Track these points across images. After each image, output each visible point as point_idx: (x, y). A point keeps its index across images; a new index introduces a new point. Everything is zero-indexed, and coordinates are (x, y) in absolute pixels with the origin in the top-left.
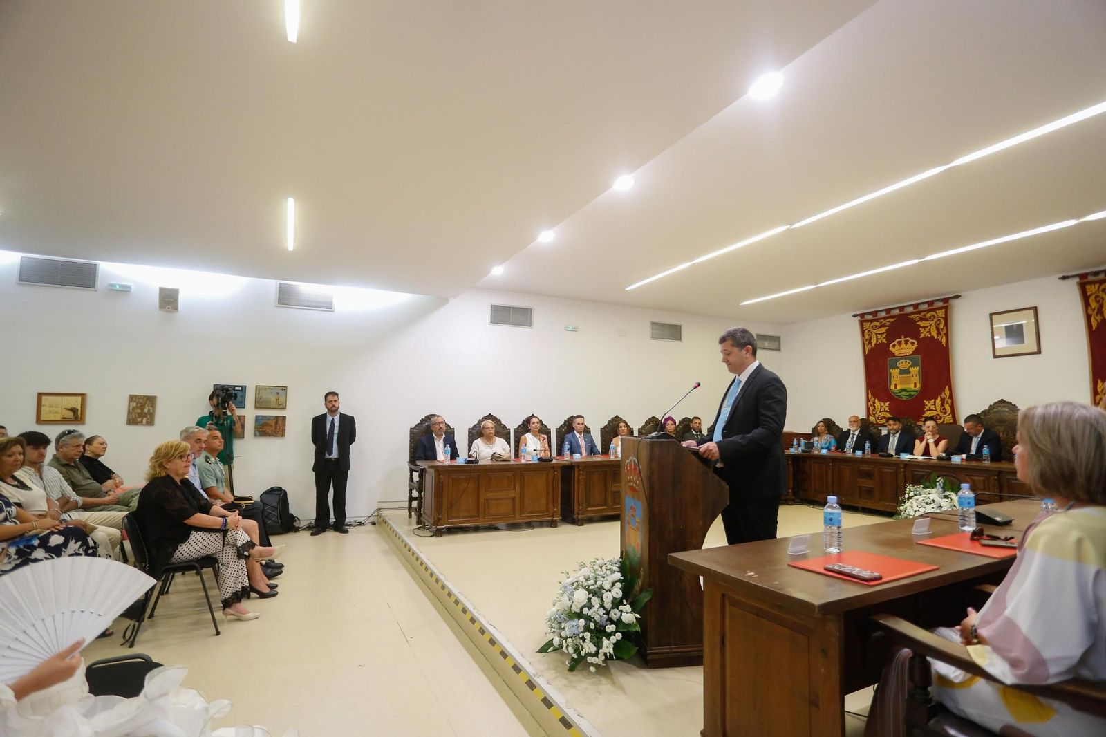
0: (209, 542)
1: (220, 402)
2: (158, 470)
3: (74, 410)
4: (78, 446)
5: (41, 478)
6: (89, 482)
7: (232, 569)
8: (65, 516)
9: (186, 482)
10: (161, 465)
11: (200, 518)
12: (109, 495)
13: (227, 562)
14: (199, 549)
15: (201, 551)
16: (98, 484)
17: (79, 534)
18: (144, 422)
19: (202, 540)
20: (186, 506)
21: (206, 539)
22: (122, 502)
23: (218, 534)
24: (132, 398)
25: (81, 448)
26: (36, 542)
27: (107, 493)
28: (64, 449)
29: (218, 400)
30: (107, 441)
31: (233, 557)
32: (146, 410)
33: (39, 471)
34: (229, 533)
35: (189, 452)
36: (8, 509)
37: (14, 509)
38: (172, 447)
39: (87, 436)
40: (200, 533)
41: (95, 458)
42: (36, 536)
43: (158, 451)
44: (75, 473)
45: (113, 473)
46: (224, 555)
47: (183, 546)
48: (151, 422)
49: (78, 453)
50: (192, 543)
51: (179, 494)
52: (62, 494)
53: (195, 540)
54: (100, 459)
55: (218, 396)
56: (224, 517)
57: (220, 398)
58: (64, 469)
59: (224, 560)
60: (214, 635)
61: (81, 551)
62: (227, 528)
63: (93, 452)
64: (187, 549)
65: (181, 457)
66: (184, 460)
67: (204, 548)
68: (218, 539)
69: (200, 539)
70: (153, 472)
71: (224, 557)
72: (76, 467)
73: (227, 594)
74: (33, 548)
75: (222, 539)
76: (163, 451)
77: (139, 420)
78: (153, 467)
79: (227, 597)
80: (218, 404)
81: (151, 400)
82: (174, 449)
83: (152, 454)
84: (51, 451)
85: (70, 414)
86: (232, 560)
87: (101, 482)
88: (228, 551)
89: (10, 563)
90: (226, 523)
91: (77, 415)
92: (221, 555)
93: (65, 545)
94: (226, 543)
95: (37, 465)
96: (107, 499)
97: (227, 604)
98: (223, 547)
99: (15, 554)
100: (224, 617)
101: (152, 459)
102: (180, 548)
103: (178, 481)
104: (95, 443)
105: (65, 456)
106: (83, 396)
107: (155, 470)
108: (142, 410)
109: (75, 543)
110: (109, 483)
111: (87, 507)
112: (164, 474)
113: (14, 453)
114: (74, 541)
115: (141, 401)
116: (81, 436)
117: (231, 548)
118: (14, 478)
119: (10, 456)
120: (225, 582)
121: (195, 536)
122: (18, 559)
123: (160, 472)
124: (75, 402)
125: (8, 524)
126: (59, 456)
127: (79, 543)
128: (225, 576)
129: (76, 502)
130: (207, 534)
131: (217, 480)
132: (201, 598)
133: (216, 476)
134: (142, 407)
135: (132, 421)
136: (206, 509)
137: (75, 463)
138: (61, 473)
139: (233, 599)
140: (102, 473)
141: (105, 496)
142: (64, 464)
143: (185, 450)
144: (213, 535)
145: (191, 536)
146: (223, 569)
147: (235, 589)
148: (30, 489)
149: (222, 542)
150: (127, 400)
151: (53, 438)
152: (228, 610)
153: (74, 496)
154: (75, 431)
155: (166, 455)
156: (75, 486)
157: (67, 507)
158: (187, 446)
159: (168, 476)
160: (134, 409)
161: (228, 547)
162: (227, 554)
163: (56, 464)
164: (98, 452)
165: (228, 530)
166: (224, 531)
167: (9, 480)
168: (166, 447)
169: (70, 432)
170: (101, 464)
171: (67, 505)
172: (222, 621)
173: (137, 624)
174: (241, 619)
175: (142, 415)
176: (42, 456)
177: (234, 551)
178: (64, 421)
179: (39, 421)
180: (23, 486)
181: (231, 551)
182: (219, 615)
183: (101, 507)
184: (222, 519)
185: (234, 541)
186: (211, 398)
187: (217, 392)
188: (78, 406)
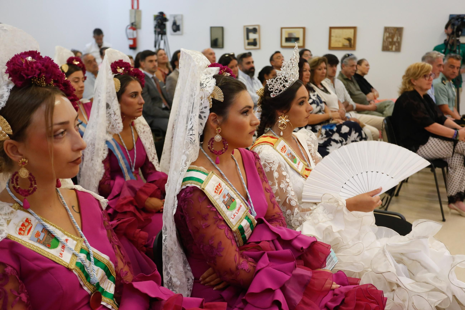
0: (442, 148)
1: (455, 30)
2: (408, 86)
3: (349, 40)
4: (353, 66)
5: (334, 87)
6: (359, 93)
7: (458, 173)
8: (347, 115)
9: (427, 97)
10: (410, 82)
11: (436, 127)
12: (371, 104)
13: (455, 167)
14: (435, 152)
15: (436, 154)
16: (364, 95)
17: (356, 127)
18: (394, 49)
19: (437, 145)
20: (428, 116)
21: (440, 145)
22: (379, 110)
23: (450, 143)
24: (386, 29)
25: (355, 68)
26: (335, 129)
27: (369, 102)
28: (345, 68)
29: (454, 29)
30: (370, 64)
31: (460, 164)
32: (395, 39)
33: (333, 82)
34: (459, 143)
35: (431, 72)
36: (321, 105)
37: (323, 105)
38: (418, 67)
39: (359, 58)
40: (436, 139)
41: (362, 75)
42: (335, 124)
43: (408, 70)
44: (351, 85)
45: (373, 88)
46: (453, 160)
47: (423, 147)
48: (398, 50)
49: (353, 71)
50: (430, 146)
51: (422, 105)
52: (345, 100)
53: (432, 144)
54: (365, 77)
55: (453, 25)
56: (456, 129)
57: (456, 27)
58: (345, 82)
59: (452, 165)
60: (441, 221)
61: (358, 139)
62: (458, 138)
63: (361, 71)
64: (425, 151)
65: (425, 76)
66: (427, 79)
67: (438, 152)
68: (449, 147)
69: (435, 144)
70: (404, 87)
71: (453, 162)
72: (351, 81)
73: (453, 192)
74: (333, 132)
75: (453, 147)
76: (412, 71)
77: (390, 47)
78: (404, 84)
79: (453, 194)
80: (453, 33)
81: (399, 31)
82: (420, 69)
83: (403, 73)
84: (339, 68)
85: (347, 43)
86: (459, 166)
87: (366, 93)
88: (456, 158)
89: (322, 139)
90: (457, 135)
91: (351, 44)
92: (450, 160)
93: (349, 133)
94: (455, 151)
95: (331, 77)
96: (370, 106)
97: (452, 200)
98: (453, 154)
99: (325, 134)
100: (448, 209)
101: (404, 76)
102: (420, 149)
103: (422, 96)
104: (363, 65)
105: (346, 72)
106: (355, 28)
107: (405, 86)
108: (392, 38)
109: (355, 133)
110: (370, 95)
111: (359, 111)
112: (412, 89)
113: (322, 68)
114: (354, 132)
115: (392, 31)
116: (355, 58)
117: (459, 156)
118: (321, 85)
119: (320, 69)
120: (452, 182)
121: (432, 141)
122: (326, 137)
123: (409, 88)
124: (350, 33)
125: (321, 114)
126: (343, 72)
127: (357, 134)
128: (452, 177)
129: (352, 106)
130: (441, 141)
131: (449, 99)
132: (433, 191)
133: (448, 96)
134: (392, 37)
135: (385, 49)
136: (442, 121)
137: (351, 78)
138: (345, 84)
139: (457, 198)
140: (367, 88)
141: (368, 104)
142: (346, 79)
143: (428, 71)
144: (446, 142)
145: (429, 141)
146: (452, 172)
147: (460, 190)
148: (330, 93)
149: (452, 150)
150: (382, 31)
151: (340, 58)
152: (452, 205)
153: (351, 102)
154: (352, 55)
155: (414, 74)
156: (352, 95)
157: (348, 109)
158: (429, 68)
159: (415, 91)
160: (387, 38)
161: (457, 154)
162: (456, 161)
163: (341, 78)
164: (364, 71)
165: (458, 140)
166: (454, 141)
167: (319, 86)
168: (414, 67)
169: (349, 55)
170: (365, 81)
171: (348, 108)
172: (447, 213)
173: (389, 197)
174: (462, 215)
175: (392, 43)
176: (334, 72)
177: (462, 159)
178: (344, 48)
179: (330, 48)
180: (326, 91)
181: (459, 159)
182: (445, 207)
183: (366, 112)
184: (453, 131)
185: (462, 150)
186: (447, 27)
187: (453, 21)
188: (352, 36)
